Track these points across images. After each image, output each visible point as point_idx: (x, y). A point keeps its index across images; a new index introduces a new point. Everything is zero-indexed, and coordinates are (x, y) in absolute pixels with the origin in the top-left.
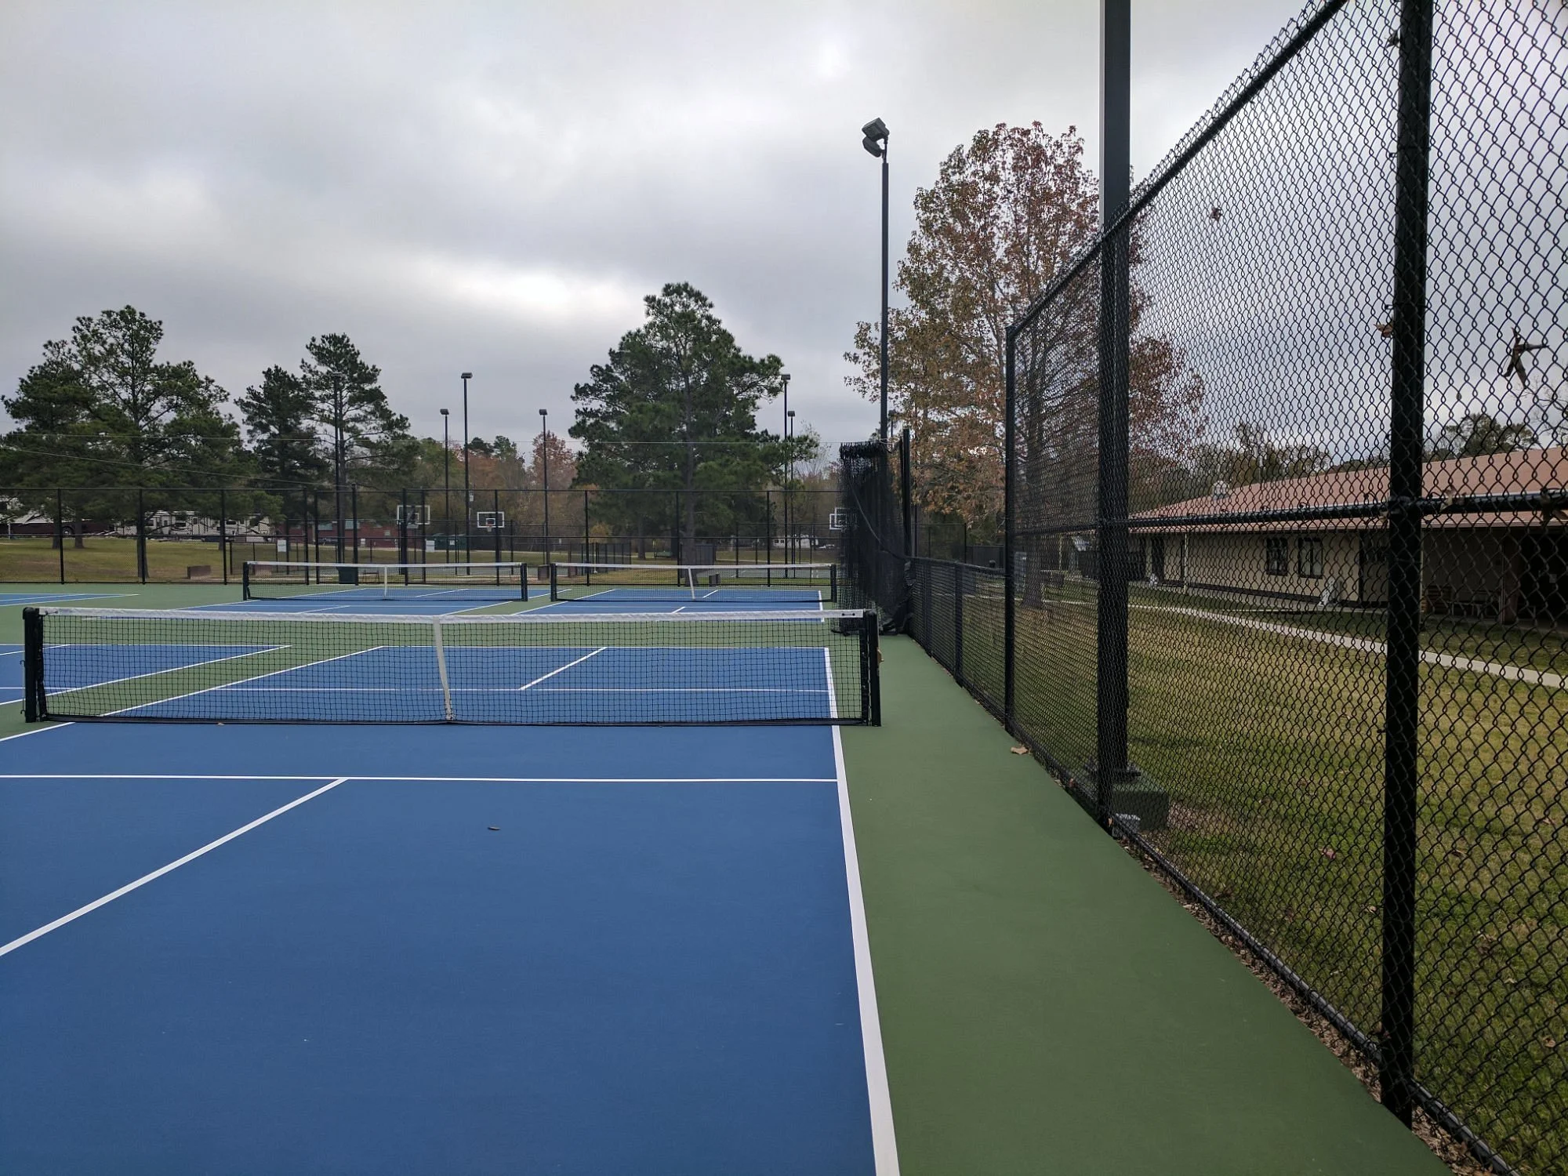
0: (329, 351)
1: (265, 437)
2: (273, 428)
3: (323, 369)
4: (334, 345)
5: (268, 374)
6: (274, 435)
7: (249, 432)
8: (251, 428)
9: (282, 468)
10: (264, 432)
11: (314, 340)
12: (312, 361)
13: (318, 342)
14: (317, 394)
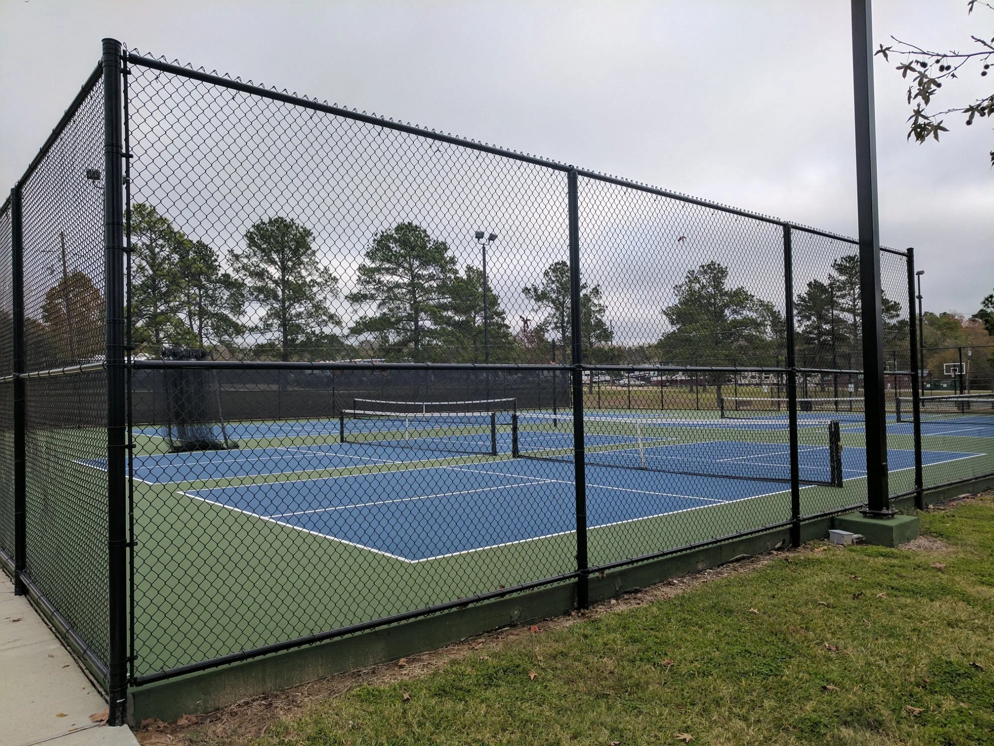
0: (846, 266)
1: (808, 323)
2: (813, 318)
3: (843, 278)
4: (849, 262)
5: (810, 285)
6: (814, 322)
7: (799, 321)
8: (800, 318)
9: (819, 341)
10: (808, 320)
11: (836, 261)
12: (835, 274)
13: (839, 262)
14: (839, 294)
